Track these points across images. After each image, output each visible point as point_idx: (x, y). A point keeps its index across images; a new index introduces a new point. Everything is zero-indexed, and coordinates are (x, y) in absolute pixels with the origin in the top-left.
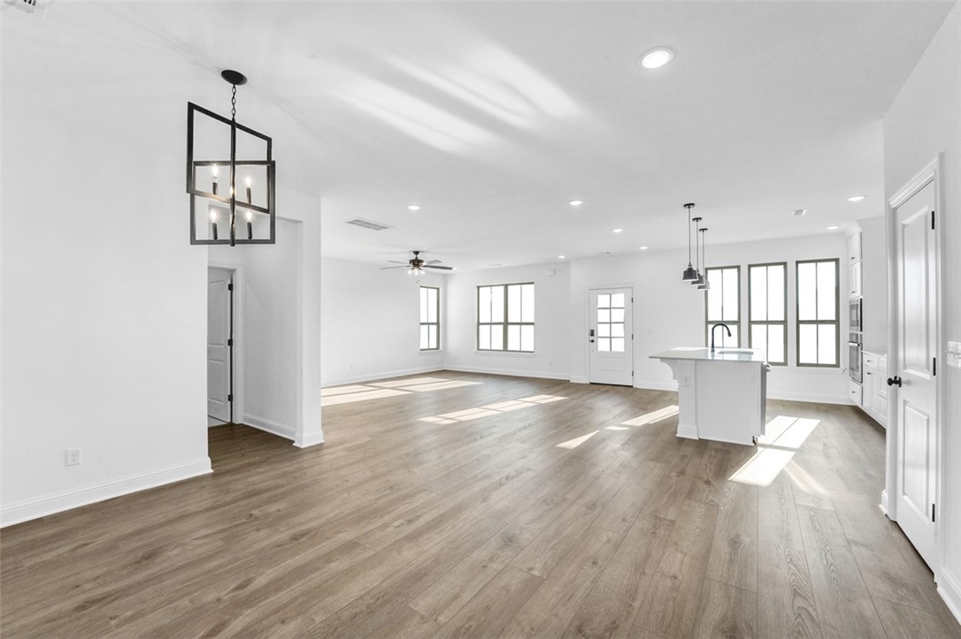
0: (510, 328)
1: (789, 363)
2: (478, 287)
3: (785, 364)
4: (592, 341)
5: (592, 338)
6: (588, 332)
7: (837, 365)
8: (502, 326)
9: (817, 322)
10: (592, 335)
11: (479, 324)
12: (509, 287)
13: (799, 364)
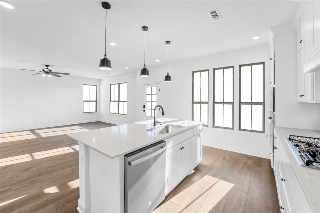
0: (120, 103)
1: (234, 129)
2: (111, 85)
3: (232, 129)
4: (144, 111)
5: (144, 109)
6: (143, 107)
7: (263, 132)
8: (117, 102)
9: (252, 103)
10: (144, 107)
11: (110, 101)
12: (120, 84)
13: (240, 129)
